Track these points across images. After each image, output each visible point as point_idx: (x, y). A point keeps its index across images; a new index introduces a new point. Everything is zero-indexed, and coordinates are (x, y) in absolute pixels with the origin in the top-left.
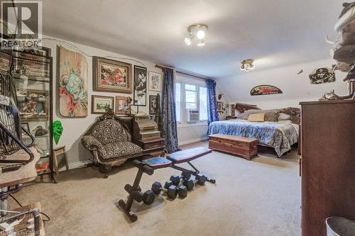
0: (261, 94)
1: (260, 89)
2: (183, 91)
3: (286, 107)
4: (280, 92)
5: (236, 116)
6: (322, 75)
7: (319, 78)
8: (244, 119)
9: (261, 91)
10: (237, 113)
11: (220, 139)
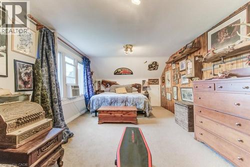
0: (121, 74)
1: (122, 70)
2: (64, 64)
3: (134, 83)
4: (132, 74)
5: (102, 90)
6: (154, 65)
7: (152, 67)
8: (113, 92)
9: (122, 72)
10: (103, 88)
11: (111, 111)
